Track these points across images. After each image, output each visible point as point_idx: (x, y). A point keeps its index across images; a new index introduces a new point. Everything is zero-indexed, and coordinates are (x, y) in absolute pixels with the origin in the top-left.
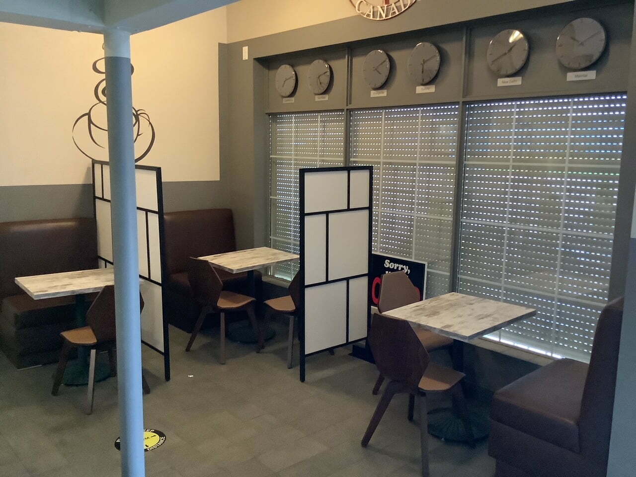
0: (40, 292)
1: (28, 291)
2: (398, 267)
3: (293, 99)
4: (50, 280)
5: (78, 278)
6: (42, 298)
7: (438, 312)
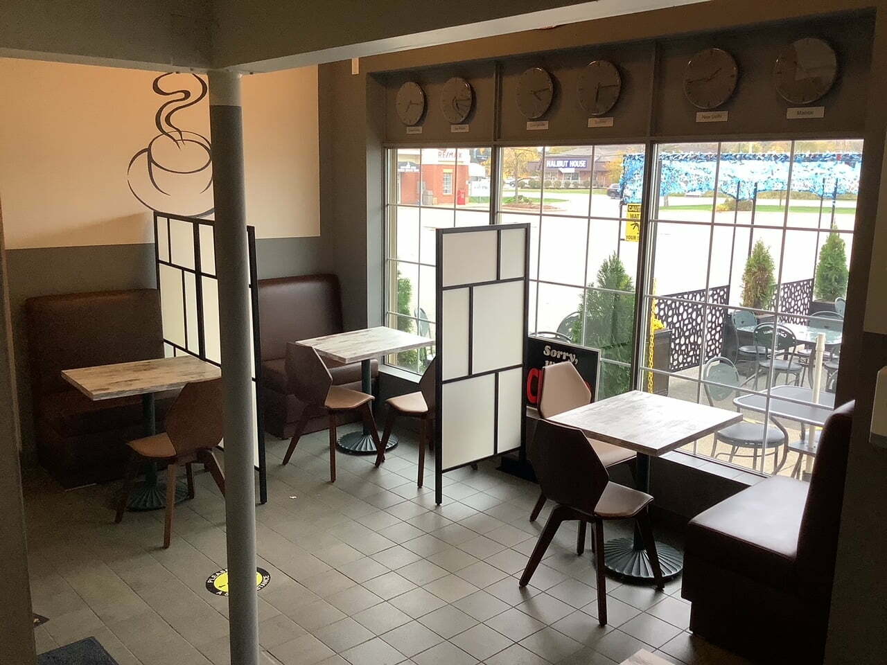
0: (98, 390)
1: (84, 389)
2: (562, 356)
3: (420, 128)
4: (109, 374)
5: (145, 370)
6: (102, 399)
7: (617, 418)
